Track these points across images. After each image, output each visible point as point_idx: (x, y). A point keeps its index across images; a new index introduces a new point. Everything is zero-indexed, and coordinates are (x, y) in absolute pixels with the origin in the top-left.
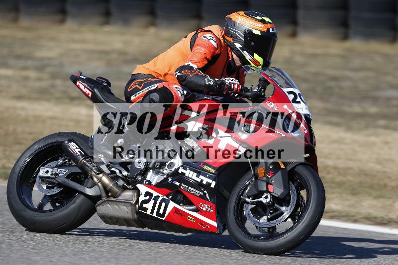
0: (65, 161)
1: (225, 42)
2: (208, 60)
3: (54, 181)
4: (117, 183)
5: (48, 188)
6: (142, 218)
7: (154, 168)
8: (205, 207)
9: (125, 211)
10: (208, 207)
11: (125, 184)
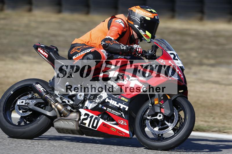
0: (33, 96)
1: (128, 24)
2: (119, 35)
3: (27, 107)
4: (66, 109)
5: (23, 112)
6: (82, 129)
7: (89, 99)
8: (122, 122)
9: (72, 125)
10: (124, 122)
11: (72, 109)
